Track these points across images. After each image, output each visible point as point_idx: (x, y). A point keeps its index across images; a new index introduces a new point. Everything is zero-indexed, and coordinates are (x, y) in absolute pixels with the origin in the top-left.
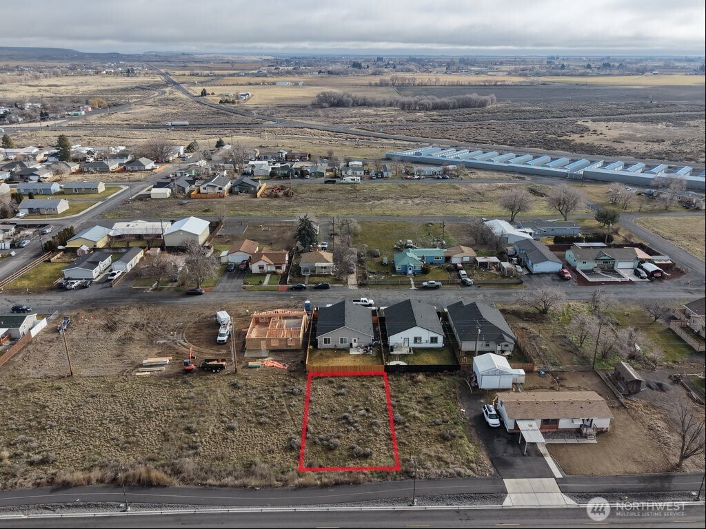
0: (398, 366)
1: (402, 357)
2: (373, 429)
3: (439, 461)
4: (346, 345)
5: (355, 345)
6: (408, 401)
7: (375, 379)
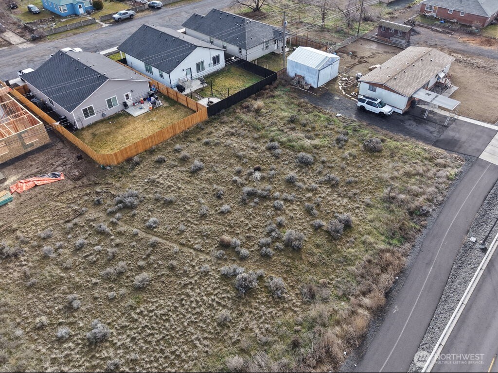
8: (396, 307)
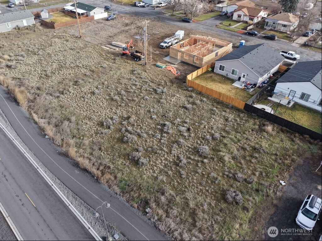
0: (263, 111)
1: (277, 105)
2: (172, 147)
3: (190, 216)
4: (235, 77)
5: (242, 79)
6: (233, 141)
7: (228, 110)
8: (78, 172)
